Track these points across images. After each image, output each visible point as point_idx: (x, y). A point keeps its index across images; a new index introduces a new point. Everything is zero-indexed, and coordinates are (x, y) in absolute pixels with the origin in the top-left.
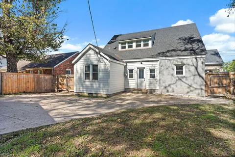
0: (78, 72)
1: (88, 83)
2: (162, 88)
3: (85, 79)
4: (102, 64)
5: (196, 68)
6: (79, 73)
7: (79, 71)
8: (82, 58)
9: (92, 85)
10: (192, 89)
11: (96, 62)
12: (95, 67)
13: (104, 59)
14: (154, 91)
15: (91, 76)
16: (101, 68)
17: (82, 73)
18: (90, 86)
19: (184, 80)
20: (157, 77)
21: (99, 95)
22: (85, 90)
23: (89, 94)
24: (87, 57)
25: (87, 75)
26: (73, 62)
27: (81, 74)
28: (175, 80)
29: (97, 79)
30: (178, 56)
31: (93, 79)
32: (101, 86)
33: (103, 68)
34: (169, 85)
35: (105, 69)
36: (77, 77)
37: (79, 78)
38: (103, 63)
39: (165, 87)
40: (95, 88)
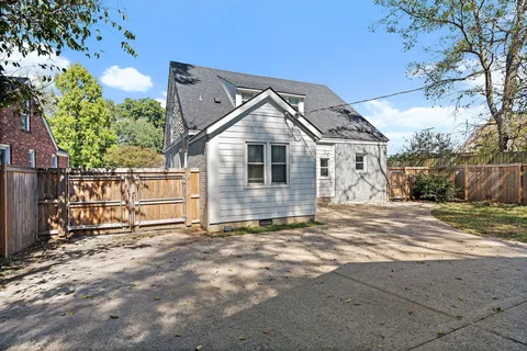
0: (223, 161)
1: (257, 191)
2: (340, 193)
3: (249, 181)
4: (297, 144)
5: (379, 160)
6: (230, 164)
7: (229, 159)
8: (239, 123)
9: (269, 196)
10: (375, 191)
11: (281, 139)
12: (279, 151)
13: (302, 133)
14: (329, 199)
15: (268, 174)
16: (294, 154)
17: (240, 165)
18: (264, 199)
19: (366, 178)
20: (332, 175)
21: (290, 222)
22: (248, 212)
23: (261, 221)
24: (255, 121)
25: (255, 172)
26: (210, 131)
27: (235, 168)
28: (356, 178)
29: (285, 181)
30: (361, 139)
31: (273, 181)
32: (297, 197)
33: (300, 154)
34: (350, 188)
35: (305, 156)
36: (222, 177)
37: (227, 179)
38: (301, 143)
39: (345, 192)
40: (280, 203)
